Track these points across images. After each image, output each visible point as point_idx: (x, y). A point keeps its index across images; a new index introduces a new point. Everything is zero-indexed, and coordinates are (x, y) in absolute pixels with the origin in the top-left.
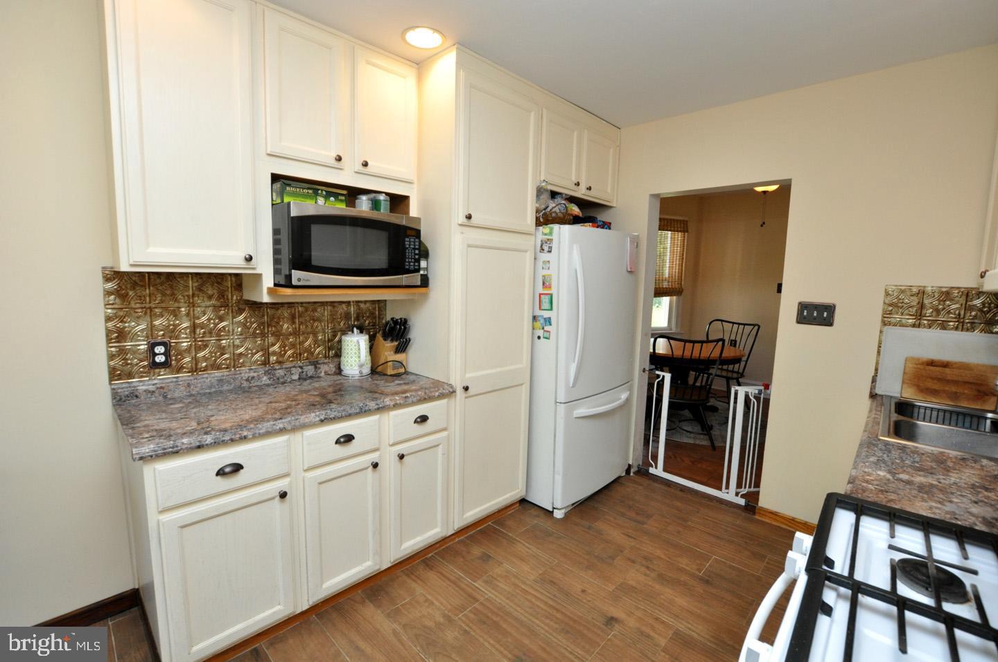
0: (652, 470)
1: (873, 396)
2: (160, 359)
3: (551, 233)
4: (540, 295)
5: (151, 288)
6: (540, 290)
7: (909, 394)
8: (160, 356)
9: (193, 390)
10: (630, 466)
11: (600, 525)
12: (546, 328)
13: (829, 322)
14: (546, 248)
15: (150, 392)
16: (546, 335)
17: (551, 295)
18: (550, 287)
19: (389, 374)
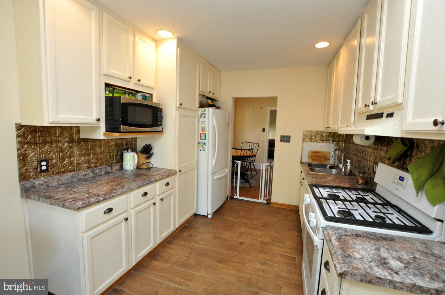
0: (235, 197)
1: (301, 163)
2: (44, 168)
3: (205, 111)
4: (201, 134)
5: (40, 133)
6: (201, 132)
7: (310, 161)
8: (44, 167)
9: (60, 182)
10: (228, 196)
11: (225, 217)
12: (203, 147)
13: (289, 141)
14: (203, 116)
15: (40, 184)
16: (203, 149)
17: (205, 134)
18: (205, 131)
19: (144, 168)
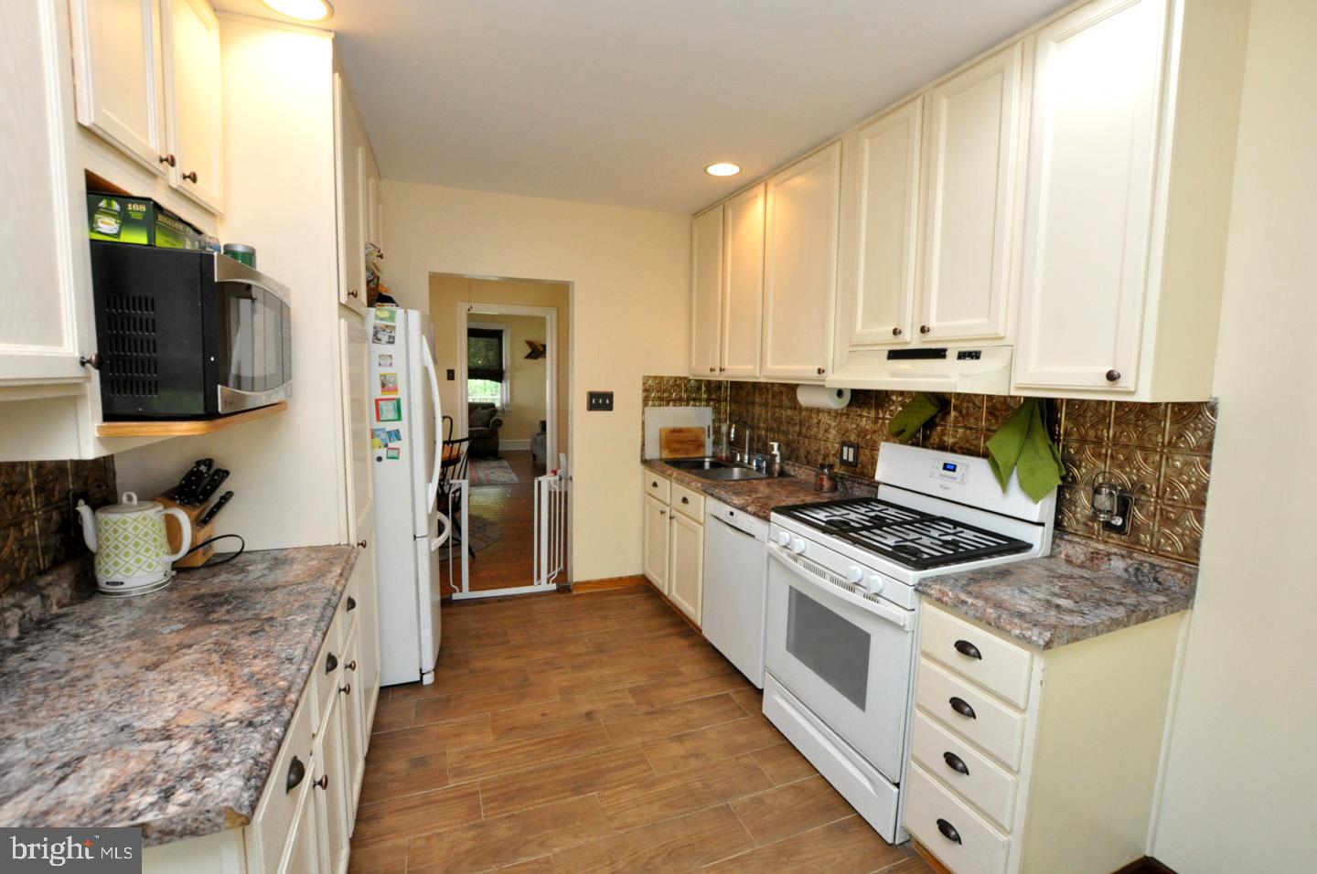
0: (456, 596)
1: (645, 462)
3: (392, 318)
4: (377, 401)
6: (378, 394)
7: (666, 455)
12: (390, 445)
13: (609, 407)
14: (384, 338)
16: (391, 453)
17: (398, 401)
18: (395, 389)
19: (200, 565)
